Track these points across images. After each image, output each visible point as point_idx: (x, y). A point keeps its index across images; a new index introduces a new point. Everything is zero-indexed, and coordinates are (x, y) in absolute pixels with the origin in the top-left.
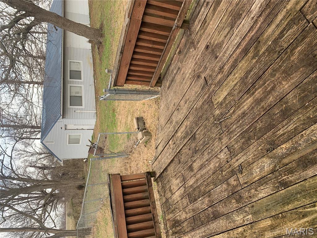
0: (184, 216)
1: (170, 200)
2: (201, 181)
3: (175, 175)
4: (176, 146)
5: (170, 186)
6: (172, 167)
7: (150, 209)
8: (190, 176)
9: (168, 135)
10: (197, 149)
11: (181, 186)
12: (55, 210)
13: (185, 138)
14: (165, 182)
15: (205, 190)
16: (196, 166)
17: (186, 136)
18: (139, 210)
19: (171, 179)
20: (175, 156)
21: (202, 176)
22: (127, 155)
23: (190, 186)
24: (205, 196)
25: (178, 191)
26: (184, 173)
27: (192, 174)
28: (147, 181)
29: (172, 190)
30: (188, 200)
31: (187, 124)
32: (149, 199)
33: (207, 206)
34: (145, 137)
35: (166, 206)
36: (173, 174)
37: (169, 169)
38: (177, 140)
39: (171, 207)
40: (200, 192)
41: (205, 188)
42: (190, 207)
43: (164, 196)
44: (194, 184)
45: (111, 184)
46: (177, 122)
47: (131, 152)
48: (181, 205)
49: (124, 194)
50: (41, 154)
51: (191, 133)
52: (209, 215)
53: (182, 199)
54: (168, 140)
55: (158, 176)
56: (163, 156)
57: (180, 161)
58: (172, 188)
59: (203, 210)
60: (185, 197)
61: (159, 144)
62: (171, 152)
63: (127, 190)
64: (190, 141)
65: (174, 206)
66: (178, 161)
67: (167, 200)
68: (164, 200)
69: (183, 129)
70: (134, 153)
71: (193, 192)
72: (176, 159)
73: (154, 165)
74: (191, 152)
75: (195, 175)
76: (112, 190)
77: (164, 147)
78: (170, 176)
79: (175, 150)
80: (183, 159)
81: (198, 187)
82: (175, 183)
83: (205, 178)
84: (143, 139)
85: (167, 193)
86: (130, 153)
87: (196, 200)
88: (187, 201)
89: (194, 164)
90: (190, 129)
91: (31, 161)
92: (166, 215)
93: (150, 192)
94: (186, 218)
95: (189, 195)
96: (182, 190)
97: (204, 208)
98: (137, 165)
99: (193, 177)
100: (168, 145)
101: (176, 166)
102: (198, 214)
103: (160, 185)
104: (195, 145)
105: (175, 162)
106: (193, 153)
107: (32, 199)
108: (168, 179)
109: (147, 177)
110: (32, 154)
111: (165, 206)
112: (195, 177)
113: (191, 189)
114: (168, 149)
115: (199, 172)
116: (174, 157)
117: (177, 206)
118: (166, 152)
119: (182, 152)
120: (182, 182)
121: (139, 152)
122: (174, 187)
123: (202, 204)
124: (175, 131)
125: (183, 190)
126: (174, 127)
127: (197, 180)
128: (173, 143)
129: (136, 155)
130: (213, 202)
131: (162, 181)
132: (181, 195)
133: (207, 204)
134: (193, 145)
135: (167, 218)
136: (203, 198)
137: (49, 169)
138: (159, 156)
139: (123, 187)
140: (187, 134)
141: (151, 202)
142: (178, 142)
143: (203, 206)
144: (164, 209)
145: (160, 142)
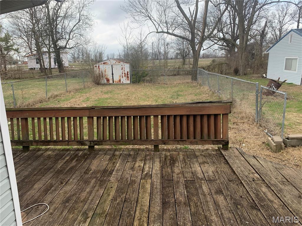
0: (177, 170)
1: (195, 159)
2: (203, 199)
3: (217, 172)
4: (250, 181)
5: (208, 163)
6: (227, 170)
7: (191, 138)
8: (211, 188)
9: (266, 175)
10: (239, 207)
11: (204, 176)
12: (219, 48)
13: (257, 195)
14: (215, 159)
15: (193, 200)
16: (220, 199)
17: (259, 197)
18: (192, 129)
19: (215, 166)
20: (238, 177)
21: (207, 202)
22: (258, 122)
23: (201, 185)
24: (187, 199)
25: (201, 171)
26: (217, 182)
27: (213, 192)
28: (219, 140)
29: (204, 164)
30: (188, 179)
31: (275, 203)
32: (201, 139)
33: (177, 198)
34: (275, 144)
35: (192, 155)
36: (219, 169)
37: (227, 166)
38: (257, 184)
39: (189, 159)
40: (193, 195)
41: (195, 202)
42: (182, 180)
43: (201, 155)
44: (202, 190)
45: (221, 104)
46: (281, 190)
47: (260, 125)
48: (187, 170)
49: (209, 116)
50: (280, 30)
51: (261, 206)
52: (169, 197)
53: (192, 173)
54: (260, 173)
55: (222, 152)
56: (242, 163)
57: (231, 181)
58: (206, 165)
59: (175, 193)
60: (193, 176)
61: (258, 161)
62: (244, 173)
63: (212, 119)
64: (251, 201)
65: (189, 163)
66: (231, 178)
67: (196, 157)
68: (197, 154)
69: (270, 195)
70: (258, 128)
71: (195, 187)
72: (235, 176)
73: (235, 150)
74: (238, 198)
75: (211, 194)
76: (215, 104)
77: (253, 166)
78: (219, 166)
79: (245, 178)
80: (233, 186)
81: (197, 194)
82: (210, 170)
83: (204, 205)
84: (273, 142)
85: (203, 159)
86: (258, 125)
87: (186, 187)
88: (189, 177)
89: (222, 198)
90: (267, 205)
91: (274, 21)
92: (183, 153)
93: (207, 141)
94: (174, 172)
95: (193, 182)
96: (200, 175)
97: (176, 195)
98: (244, 130)
99: (209, 191)
100: (254, 172)
101: (228, 175)
102: (173, 186)
103: (213, 153)
104: (245, 206)
105: (231, 175)
106: (235, 200)
107: (232, 28)
108: (216, 163)
109: (223, 141)
110: (282, 22)
111: (191, 153)
112: (208, 194)
113: (198, 186)
114: (249, 170)
115: (212, 200)
116: (237, 175)
117: (188, 166)
118: (246, 167)
119: (241, 187)
120: (209, 177)
121: (258, 135)
122: (206, 167)
123: (181, 193)
124: (269, 185)
125: (200, 177)
126: (275, 185)
127: (205, 195)
128: (255, 178)
129: (255, 130)
130: (179, 206)
131: (216, 155)
132: (197, 173)
133: (179, 198)
134: (245, 203)
135: (181, 153)
136: (185, 196)
137: (260, 41)
138: (244, 157)
139: (216, 116)
140: (261, 200)
141: (197, 141)
142: (254, 185)
143: (178, 194)
144: (190, 151)
145: (260, 163)
